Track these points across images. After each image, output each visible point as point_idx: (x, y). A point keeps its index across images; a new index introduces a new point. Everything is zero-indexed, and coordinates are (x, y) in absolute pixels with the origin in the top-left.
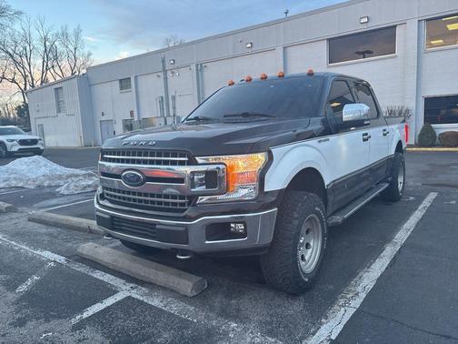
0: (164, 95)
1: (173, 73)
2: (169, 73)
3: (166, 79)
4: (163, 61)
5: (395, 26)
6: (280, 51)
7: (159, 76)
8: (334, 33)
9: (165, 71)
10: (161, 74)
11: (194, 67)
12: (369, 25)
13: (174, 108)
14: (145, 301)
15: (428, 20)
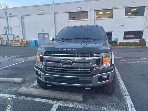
0: (7, 26)
1: (10, 18)
2: (9, 18)
3: (7, 20)
4: (6, 13)
5: (88, 11)
6: (53, 14)
7: (4, 19)
8: (71, 11)
9: (7, 17)
10: (5, 18)
11: (20, 17)
12: (81, 10)
13: (11, 31)
14: (67, 106)
15: (96, 11)
